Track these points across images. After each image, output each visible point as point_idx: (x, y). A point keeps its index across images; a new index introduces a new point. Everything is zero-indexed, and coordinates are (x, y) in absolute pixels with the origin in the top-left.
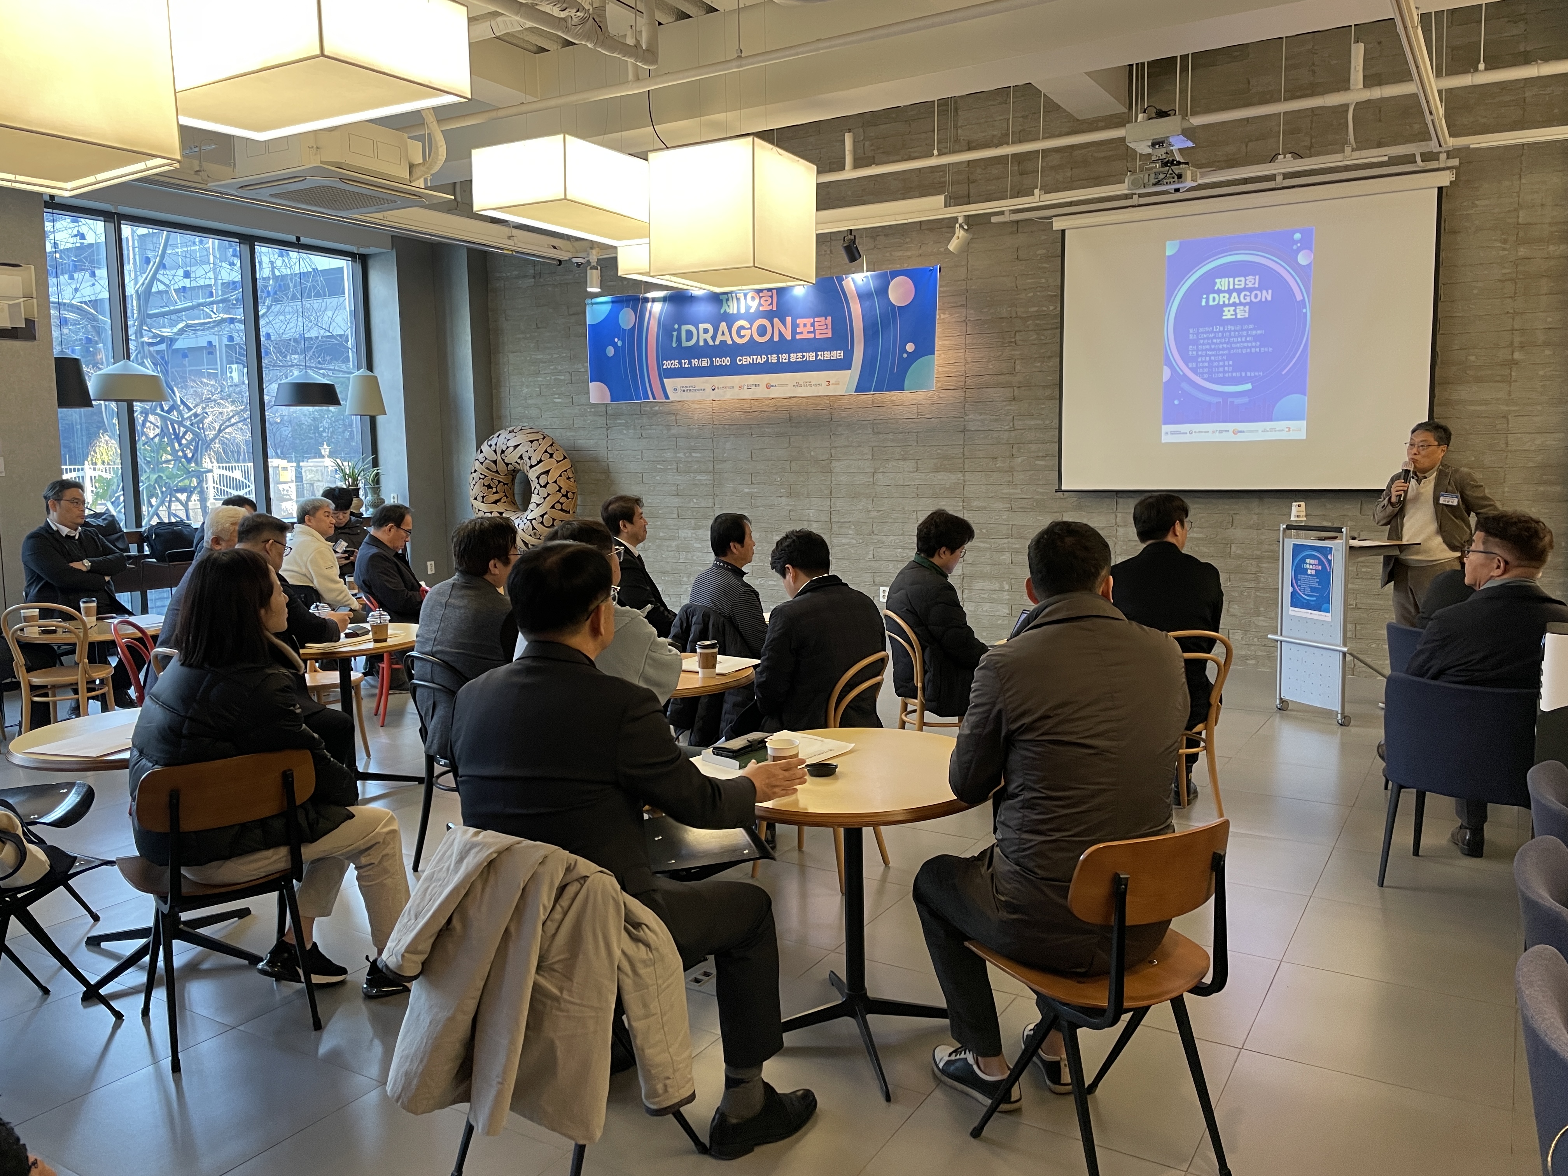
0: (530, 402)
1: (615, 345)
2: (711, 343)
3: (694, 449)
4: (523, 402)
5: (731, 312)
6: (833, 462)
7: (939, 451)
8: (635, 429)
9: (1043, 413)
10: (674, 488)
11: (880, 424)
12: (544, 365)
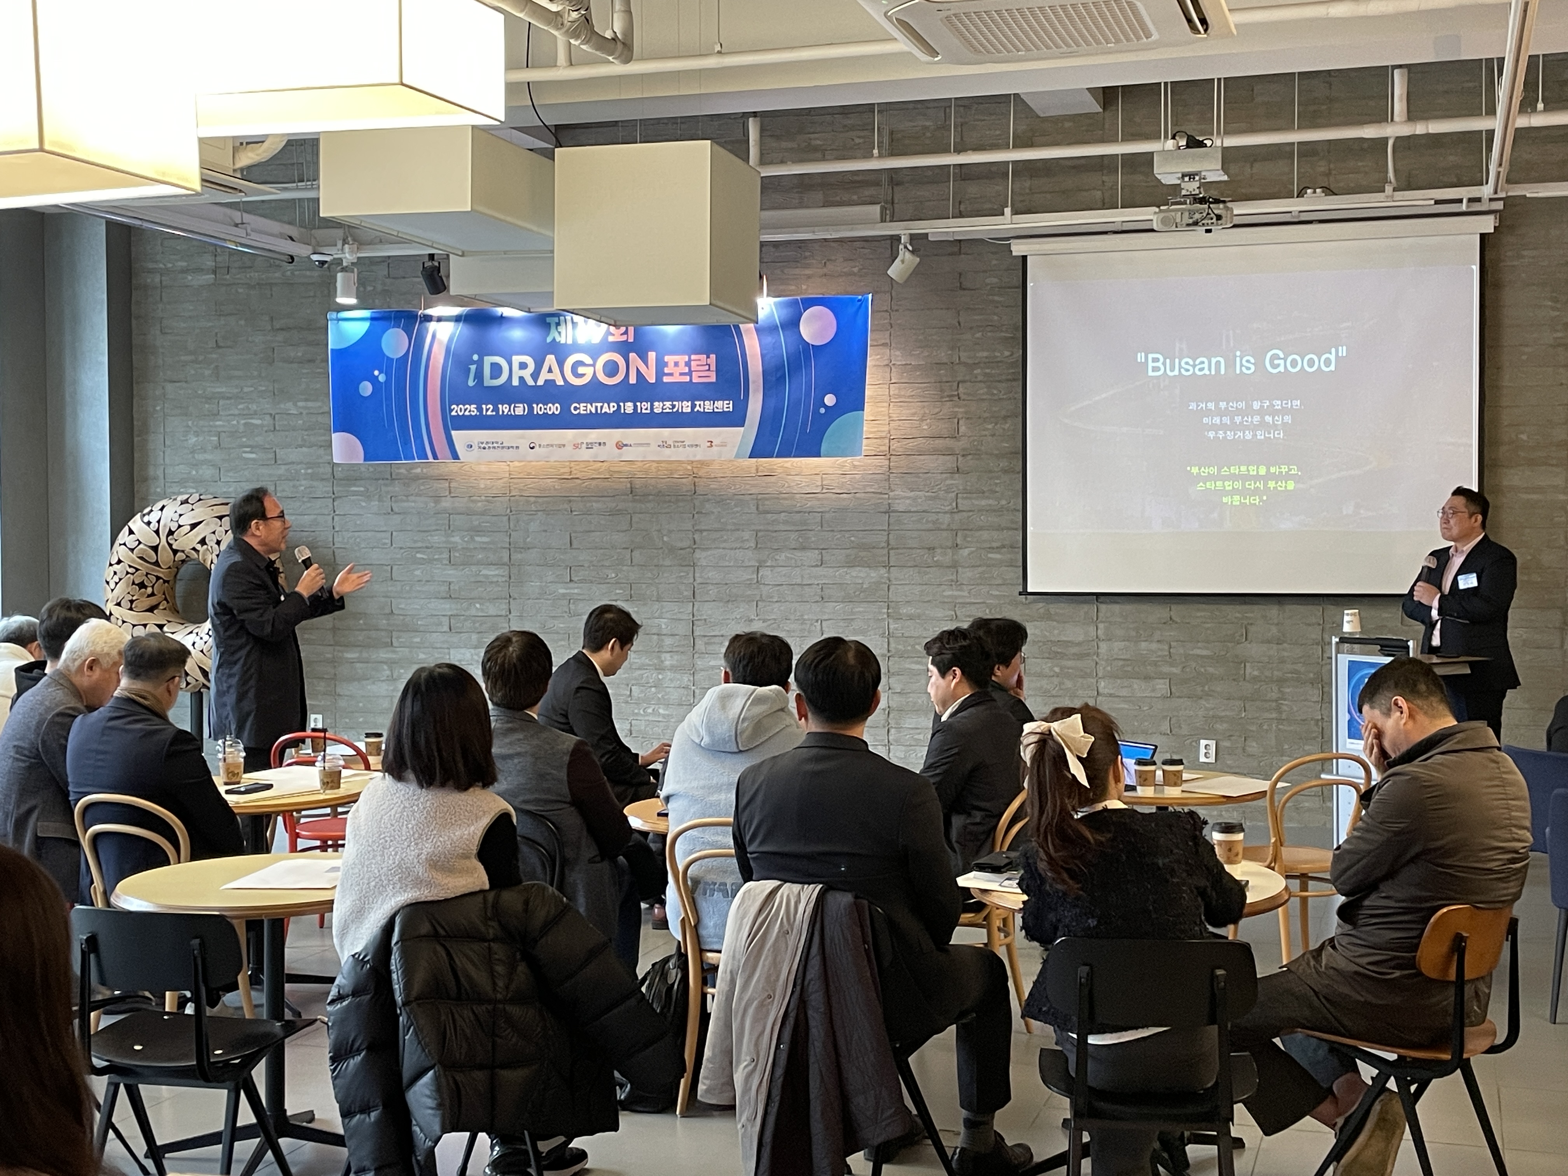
0: (200, 457)
1: (374, 381)
2: (531, 382)
3: (478, 531)
4: (190, 456)
5: (563, 342)
6: (697, 550)
7: (853, 539)
8: (380, 500)
9: (997, 489)
10: (444, 588)
11: (767, 499)
12: (228, 402)
